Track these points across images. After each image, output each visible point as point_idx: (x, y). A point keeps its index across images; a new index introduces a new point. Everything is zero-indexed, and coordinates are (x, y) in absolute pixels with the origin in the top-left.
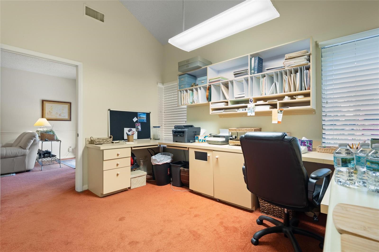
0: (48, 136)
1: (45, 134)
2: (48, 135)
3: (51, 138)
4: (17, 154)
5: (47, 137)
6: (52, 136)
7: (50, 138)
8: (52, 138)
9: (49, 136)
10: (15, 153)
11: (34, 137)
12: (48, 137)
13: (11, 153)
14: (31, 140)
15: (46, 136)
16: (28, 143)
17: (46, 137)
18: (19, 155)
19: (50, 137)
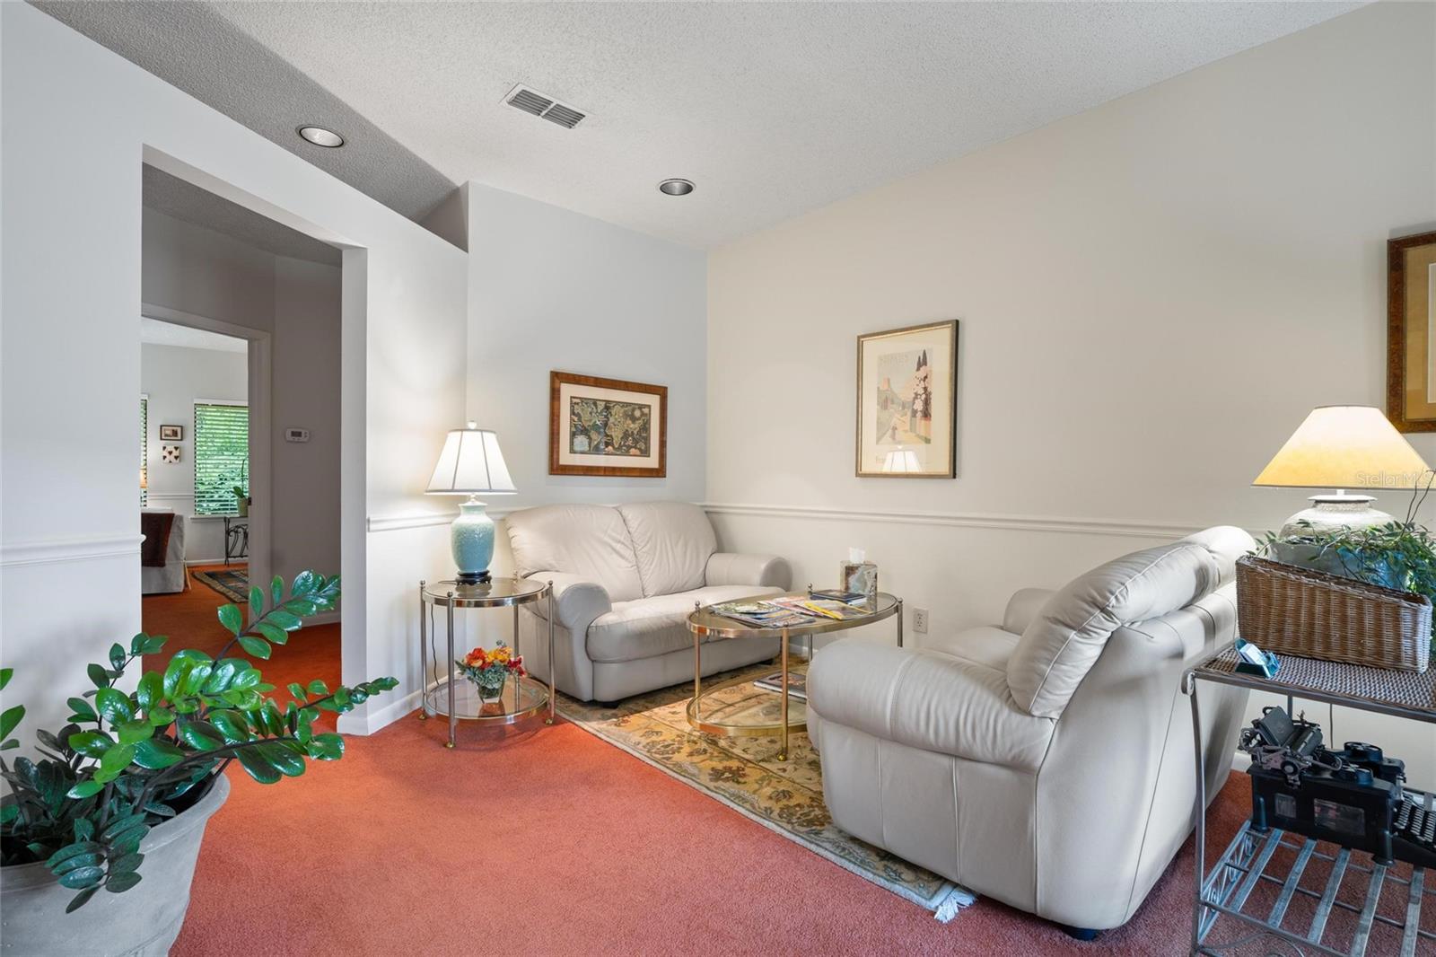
0: (1311, 614)
1: (1275, 584)
2: (1312, 600)
3: (1351, 633)
4: (963, 740)
5: (1303, 618)
6: (1361, 621)
7: (1335, 635)
8: (1369, 643)
9: (1327, 612)
10: (947, 724)
11: (1095, 604)
12: (1311, 625)
13: (923, 715)
14: (1073, 635)
15: (1290, 604)
16: (1045, 654)
17: (1282, 613)
18: (978, 750)
19: (1333, 621)
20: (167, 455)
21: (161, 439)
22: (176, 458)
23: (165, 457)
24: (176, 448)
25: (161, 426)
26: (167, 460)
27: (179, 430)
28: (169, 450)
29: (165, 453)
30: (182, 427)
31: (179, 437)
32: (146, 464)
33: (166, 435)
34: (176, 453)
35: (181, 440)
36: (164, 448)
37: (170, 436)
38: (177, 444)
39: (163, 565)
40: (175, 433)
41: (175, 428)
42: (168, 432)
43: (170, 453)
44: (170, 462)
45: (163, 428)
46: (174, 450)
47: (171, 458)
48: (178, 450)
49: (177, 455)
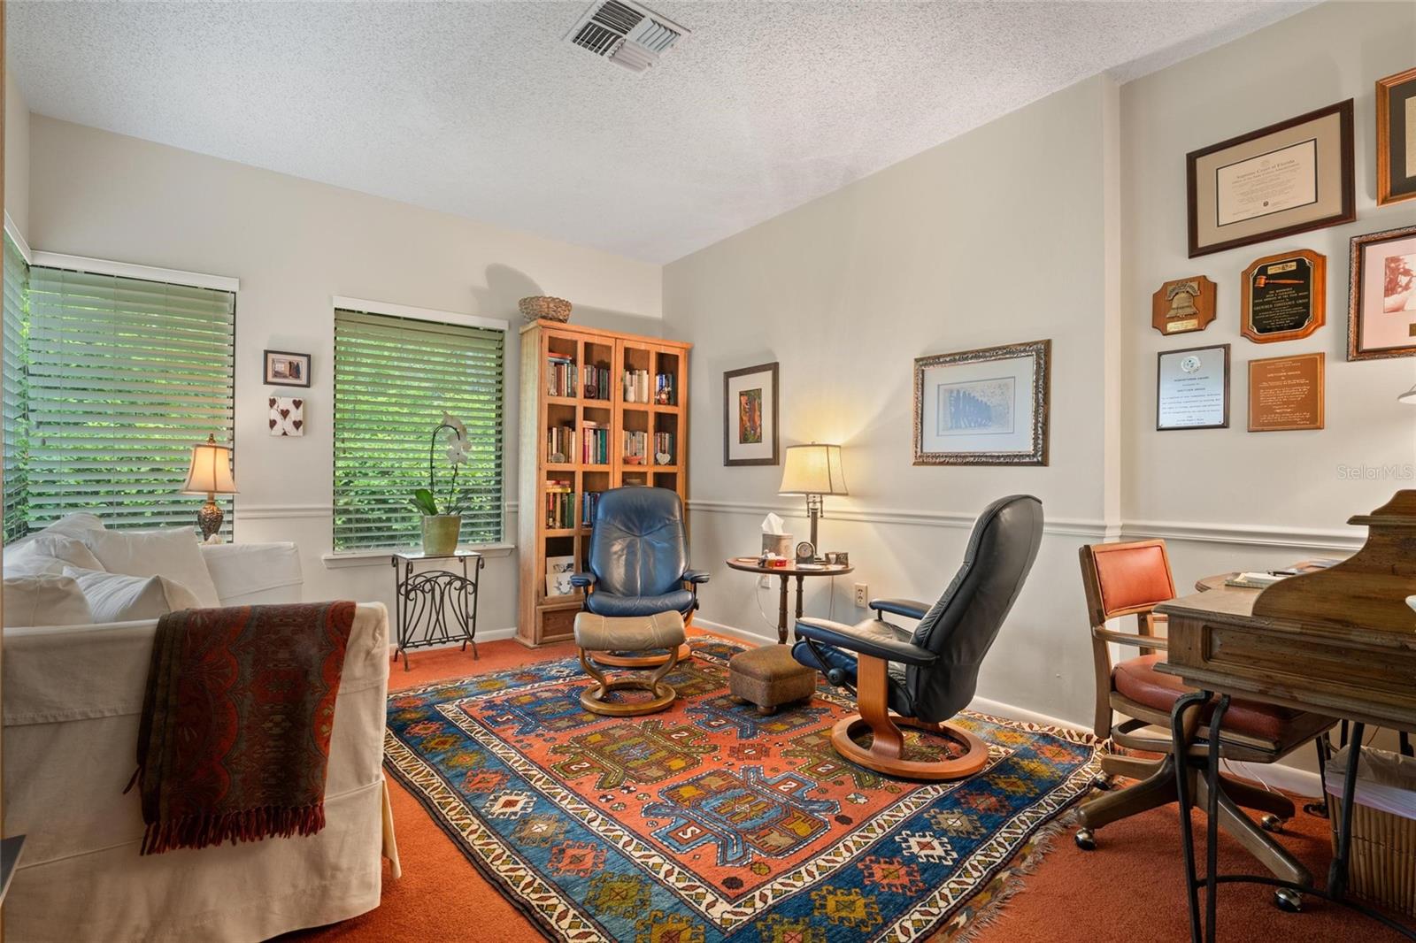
20: (278, 418)
21: (266, 382)
22: (297, 424)
23: (273, 423)
24: (297, 404)
25: (266, 353)
26: (278, 429)
27: (303, 362)
28: (282, 407)
29: (275, 415)
30: (309, 356)
31: (304, 381)
32: (233, 439)
33: (277, 374)
34: (295, 414)
35: (308, 386)
36: (273, 402)
37: (285, 377)
38: (299, 393)
40: (295, 370)
41: (294, 359)
42: (279, 367)
43: (285, 413)
44: (285, 434)
45: (271, 356)
46: (292, 408)
47: (287, 424)
48: (301, 408)
49: (299, 418)
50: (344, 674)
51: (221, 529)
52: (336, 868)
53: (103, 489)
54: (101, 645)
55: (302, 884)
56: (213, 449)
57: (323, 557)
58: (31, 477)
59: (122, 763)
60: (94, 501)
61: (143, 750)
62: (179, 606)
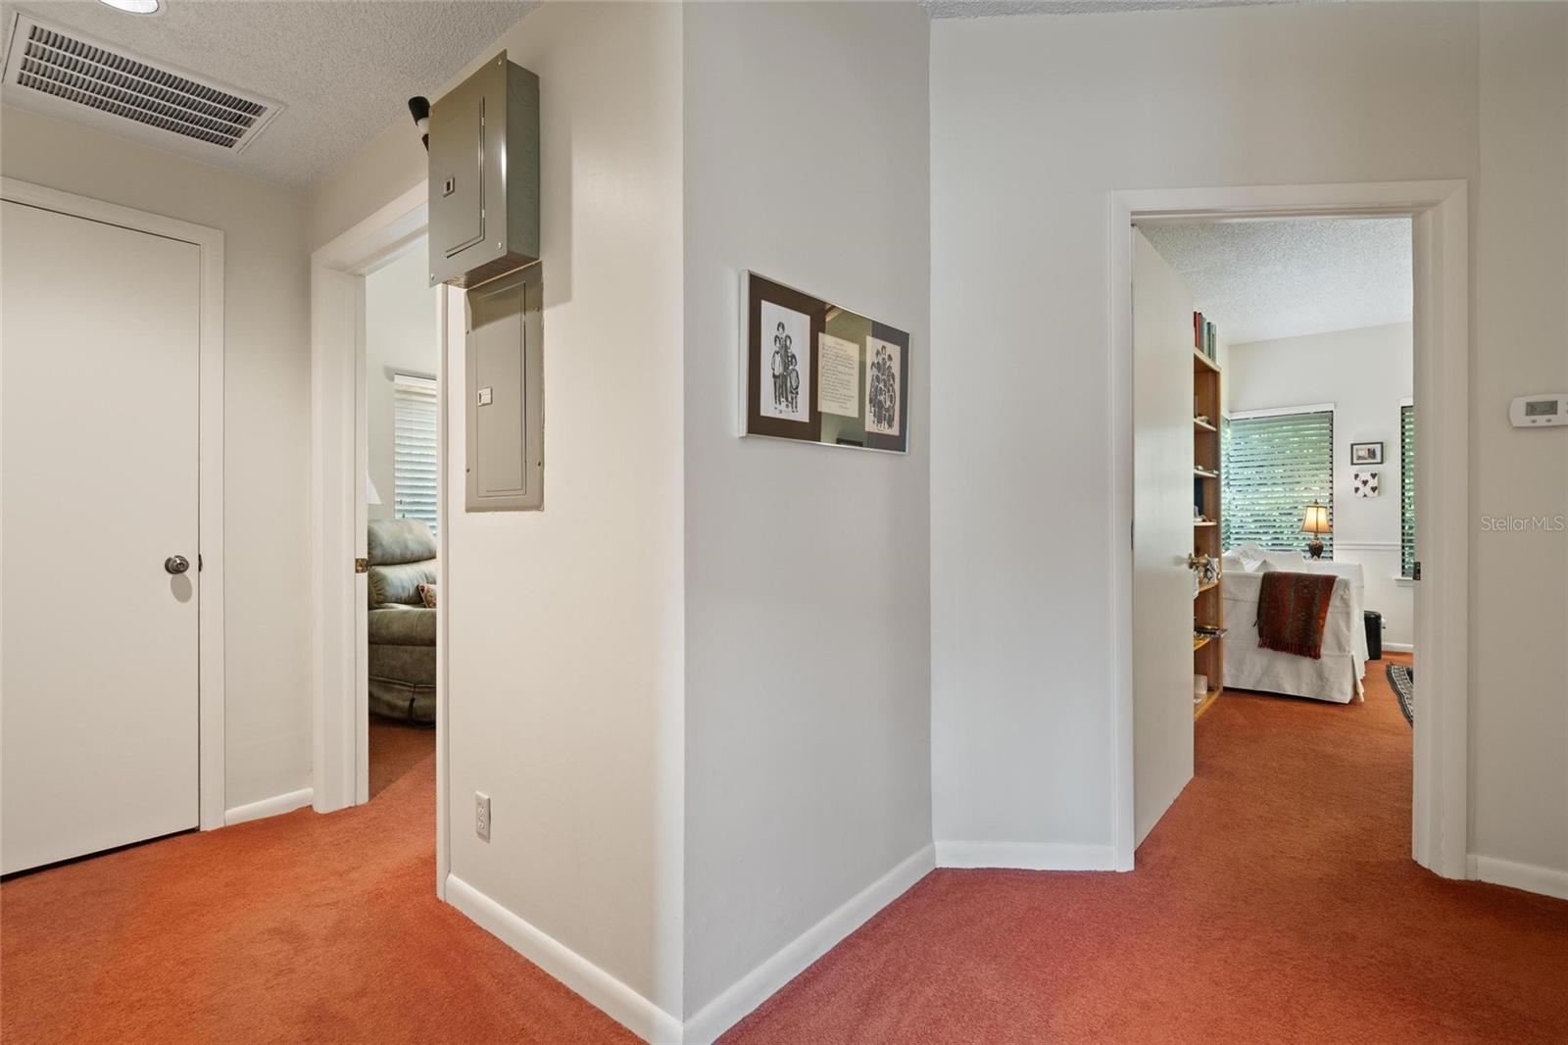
20: (1361, 486)
21: (1353, 463)
22: (1374, 489)
23: (1357, 490)
24: (1374, 476)
25: (1352, 445)
26: (1360, 493)
27: (1378, 448)
28: (1363, 478)
29: (1358, 483)
30: (1382, 444)
31: (1379, 460)
32: (1332, 501)
33: (1359, 458)
34: (1373, 483)
35: (1382, 463)
36: (1357, 476)
37: (1365, 459)
38: (1375, 469)
39: (1316, 656)
40: (1372, 453)
41: (1371, 447)
42: (1362, 453)
43: (1365, 483)
44: (1365, 496)
45: (1355, 447)
46: (1370, 478)
47: (1367, 490)
48: (1376, 478)
49: (1376, 485)
50: (1331, 603)
51: (1322, 555)
52: (1327, 680)
53: (1271, 531)
54: (1248, 578)
55: (1314, 681)
56: (1315, 509)
57: (1394, 578)
58: (1232, 525)
59: (1254, 618)
60: (1264, 537)
61: (1259, 614)
62: (1272, 570)
